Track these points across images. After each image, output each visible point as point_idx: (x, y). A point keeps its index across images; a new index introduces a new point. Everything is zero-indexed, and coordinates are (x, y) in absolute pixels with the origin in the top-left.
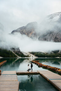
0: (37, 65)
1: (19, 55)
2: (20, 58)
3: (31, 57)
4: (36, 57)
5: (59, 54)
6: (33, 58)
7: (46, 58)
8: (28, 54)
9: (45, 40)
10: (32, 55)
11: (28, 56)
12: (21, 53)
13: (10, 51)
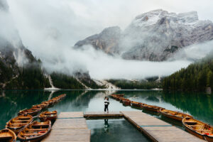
0: (121, 102)
1: (89, 86)
2: (91, 89)
3: (109, 89)
4: (118, 89)
5: (159, 84)
6: (112, 89)
7: (135, 90)
8: (104, 83)
9: (134, 58)
10: (110, 85)
11: (103, 87)
12: (92, 81)
13: (72, 78)
